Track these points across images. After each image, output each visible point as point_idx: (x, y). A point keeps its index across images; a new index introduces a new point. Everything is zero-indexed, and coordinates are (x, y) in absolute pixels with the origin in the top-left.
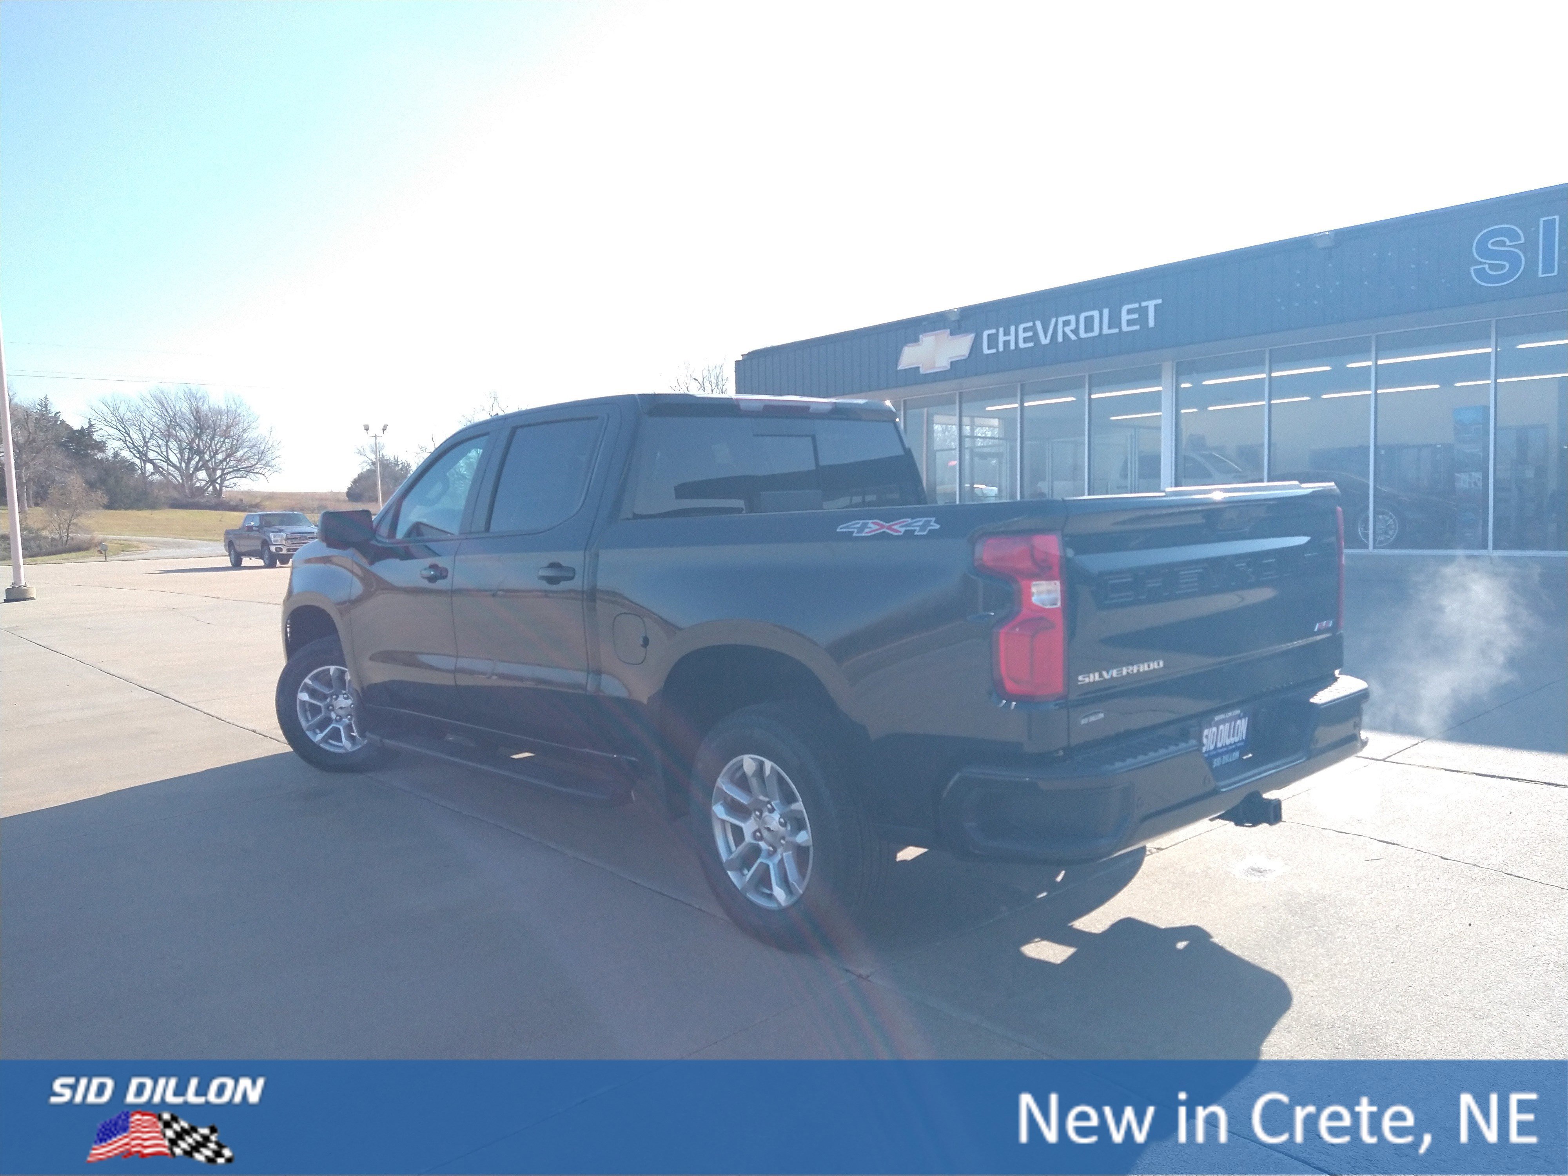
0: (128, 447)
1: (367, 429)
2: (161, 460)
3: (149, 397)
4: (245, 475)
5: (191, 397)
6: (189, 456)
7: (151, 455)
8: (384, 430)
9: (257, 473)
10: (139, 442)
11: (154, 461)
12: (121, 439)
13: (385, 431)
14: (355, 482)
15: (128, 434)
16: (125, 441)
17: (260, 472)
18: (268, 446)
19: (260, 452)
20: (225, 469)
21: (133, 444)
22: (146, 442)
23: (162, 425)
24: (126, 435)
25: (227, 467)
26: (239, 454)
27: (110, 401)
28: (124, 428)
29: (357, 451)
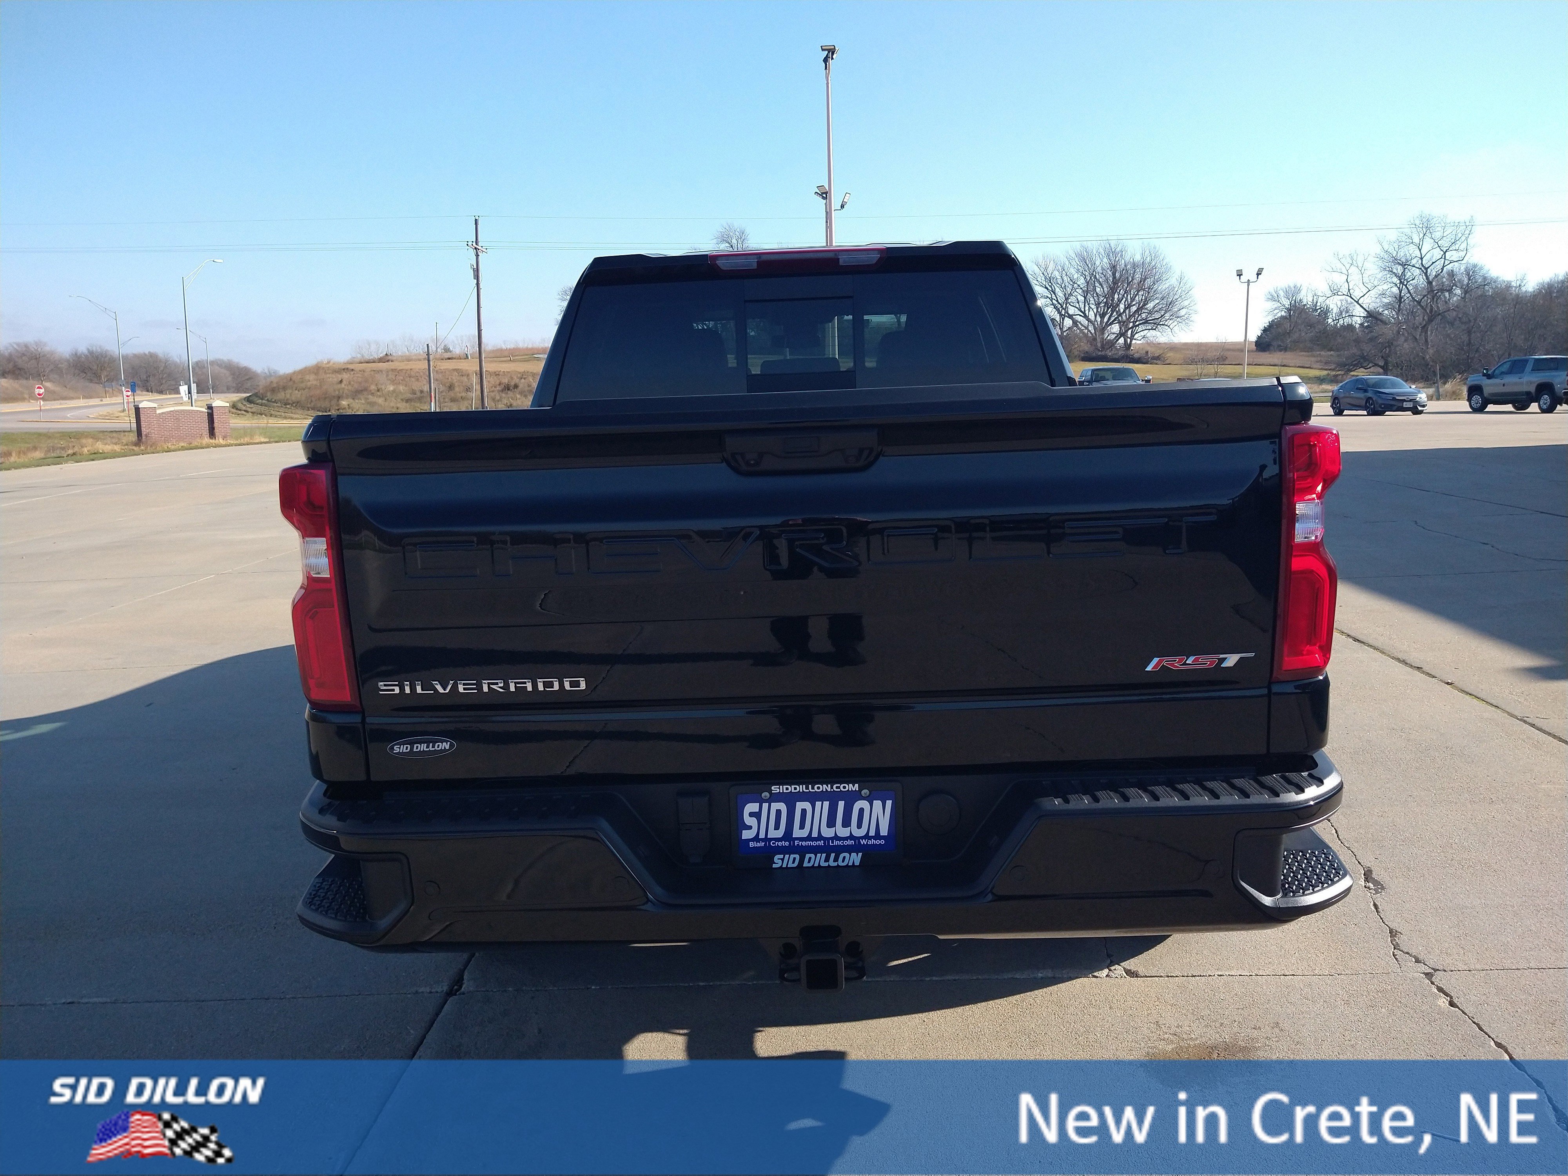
0: (1053, 304)
1: (1240, 275)
2: (1080, 315)
3: (1074, 256)
4: (1154, 328)
5: (1112, 253)
6: (1104, 310)
7: (1072, 310)
8: (1258, 274)
9: (1162, 325)
10: (1062, 300)
11: (1074, 317)
12: (1048, 297)
13: (1259, 276)
14: (1265, 330)
15: (1055, 294)
16: (1051, 299)
17: (1166, 323)
18: (1176, 297)
19: (1168, 303)
20: (1136, 322)
21: (1057, 301)
22: (1067, 299)
23: (1082, 282)
24: (1052, 293)
25: (1139, 319)
26: (1150, 305)
27: (1041, 261)
28: (1051, 286)
29: (1270, 297)
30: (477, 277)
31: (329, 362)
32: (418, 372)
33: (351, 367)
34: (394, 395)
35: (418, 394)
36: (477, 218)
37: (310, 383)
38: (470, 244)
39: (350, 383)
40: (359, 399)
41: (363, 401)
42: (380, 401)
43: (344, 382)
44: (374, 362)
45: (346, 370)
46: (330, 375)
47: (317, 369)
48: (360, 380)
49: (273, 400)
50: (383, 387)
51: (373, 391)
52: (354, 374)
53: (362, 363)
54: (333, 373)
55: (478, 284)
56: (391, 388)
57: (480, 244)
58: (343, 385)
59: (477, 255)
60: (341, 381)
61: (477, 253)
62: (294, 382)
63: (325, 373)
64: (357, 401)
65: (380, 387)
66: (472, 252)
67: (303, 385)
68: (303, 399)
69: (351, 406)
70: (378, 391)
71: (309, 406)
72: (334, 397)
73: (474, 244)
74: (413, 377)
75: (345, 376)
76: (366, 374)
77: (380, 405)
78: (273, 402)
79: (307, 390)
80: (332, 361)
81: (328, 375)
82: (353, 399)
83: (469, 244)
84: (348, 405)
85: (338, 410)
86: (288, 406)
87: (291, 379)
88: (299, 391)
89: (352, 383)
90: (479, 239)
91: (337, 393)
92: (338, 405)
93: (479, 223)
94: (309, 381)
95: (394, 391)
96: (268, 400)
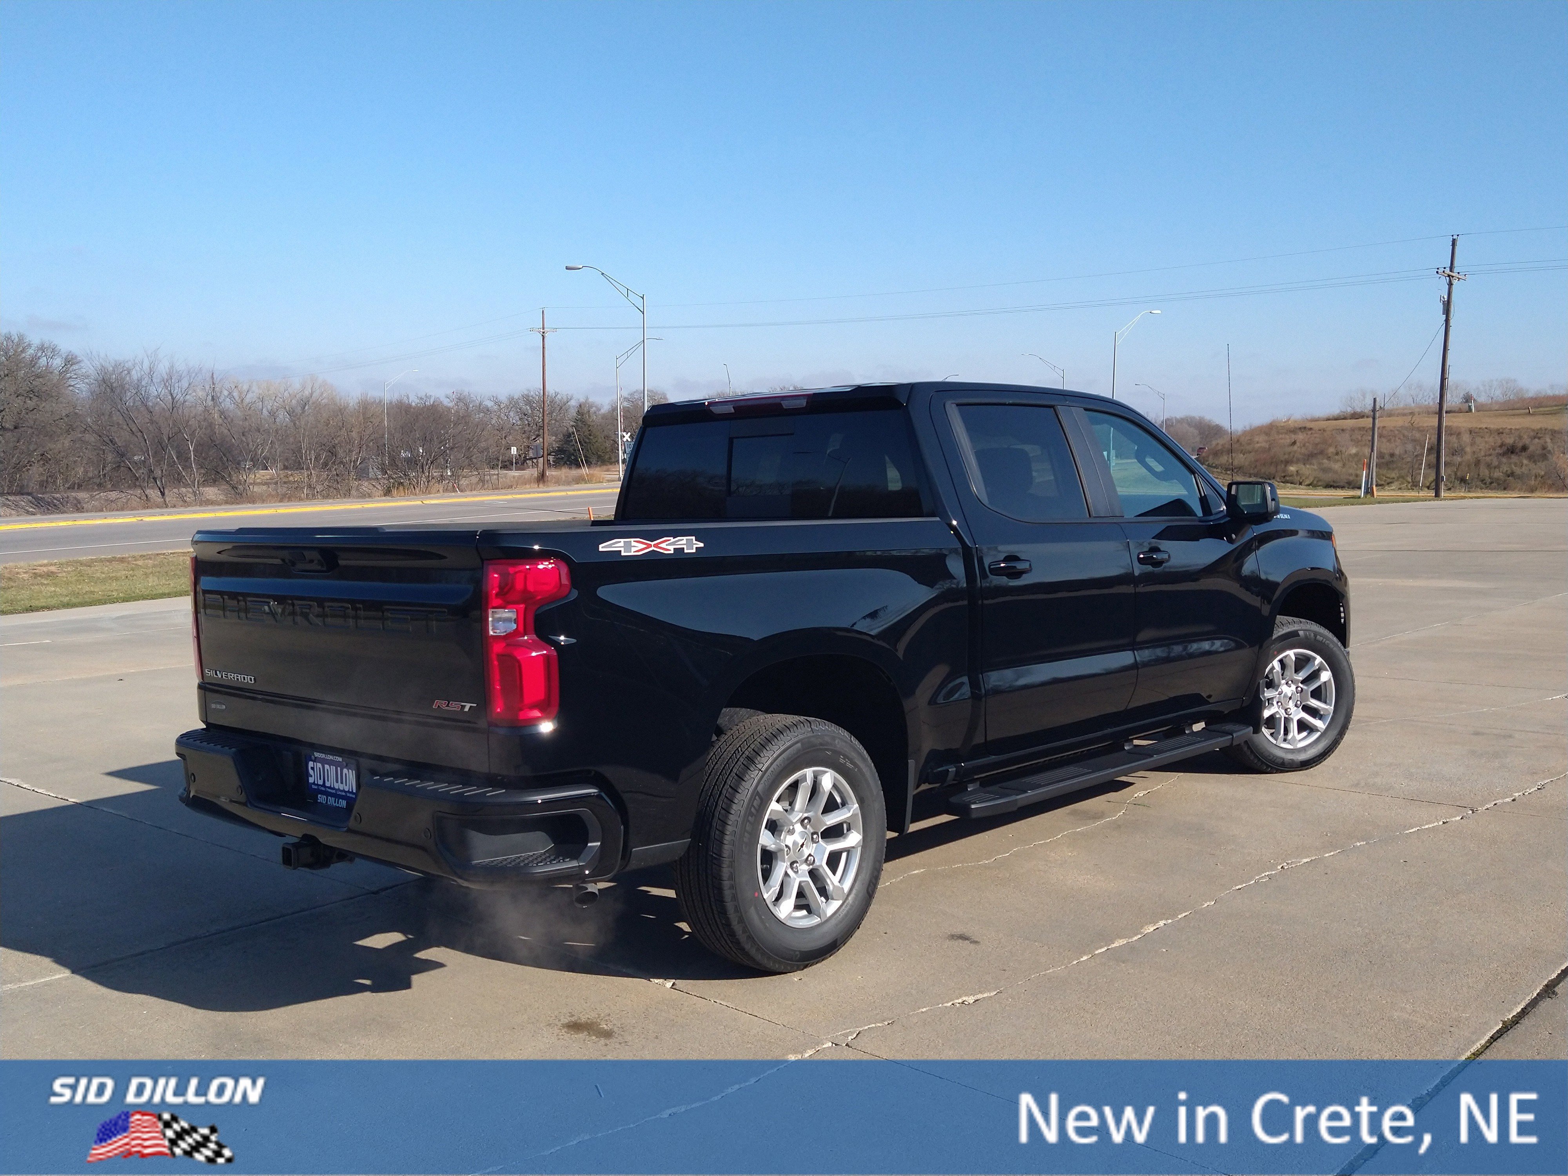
30: (1447, 311)
31: (1288, 420)
32: (1391, 431)
33: (1309, 425)
34: (1356, 459)
35: (1387, 457)
36: (1455, 237)
37: (1259, 445)
38: (1441, 271)
39: (1304, 445)
40: (1311, 464)
41: (1315, 467)
42: (1337, 466)
43: (1298, 444)
44: (1345, 418)
45: (1303, 429)
46: (1283, 436)
47: (1270, 429)
48: (1318, 440)
49: (1214, 465)
50: (1344, 450)
51: (1330, 455)
52: (1312, 434)
53: (1329, 420)
54: (1286, 433)
55: (1447, 321)
56: (1354, 451)
57: (1456, 270)
58: (1295, 448)
59: (1450, 284)
60: (1294, 443)
61: (1450, 281)
62: (1241, 444)
63: (1278, 433)
64: (1308, 466)
65: (1339, 448)
66: (1444, 281)
67: (1249, 448)
68: (1247, 463)
69: (1300, 472)
70: (1337, 454)
71: (1252, 472)
72: (1282, 461)
73: (1447, 271)
74: (1384, 437)
75: (1301, 437)
76: (1325, 434)
77: (1336, 472)
78: (1214, 467)
79: (1253, 454)
80: (1292, 419)
81: (1280, 436)
82: (1304, 464)
83: (1439, 271)
84: (1297, 472)
85: (1284, 477)
86: (1228, 472)
87: (1238, 441)
88: (1244, 454)
89: (1307, 444)
90: (1456, 263)
91: (1286, 456)
92: (1284, 471)
93: (1458, 243)
94: (1258, 443)
95: (1356, 455)
96: (1208, 465)
